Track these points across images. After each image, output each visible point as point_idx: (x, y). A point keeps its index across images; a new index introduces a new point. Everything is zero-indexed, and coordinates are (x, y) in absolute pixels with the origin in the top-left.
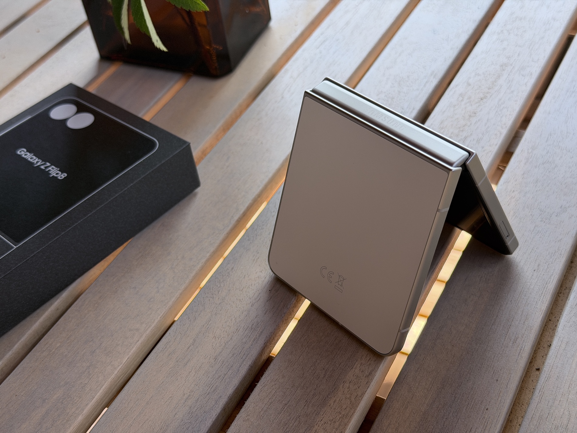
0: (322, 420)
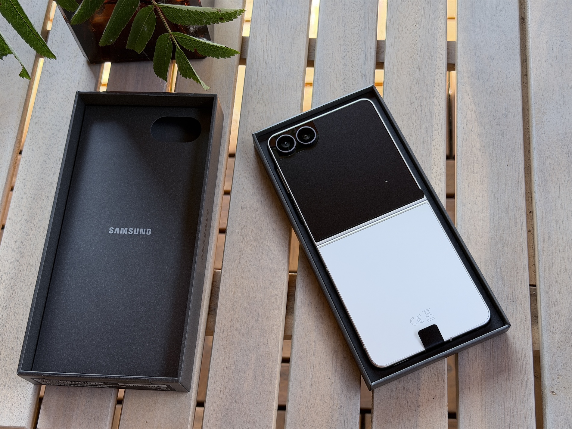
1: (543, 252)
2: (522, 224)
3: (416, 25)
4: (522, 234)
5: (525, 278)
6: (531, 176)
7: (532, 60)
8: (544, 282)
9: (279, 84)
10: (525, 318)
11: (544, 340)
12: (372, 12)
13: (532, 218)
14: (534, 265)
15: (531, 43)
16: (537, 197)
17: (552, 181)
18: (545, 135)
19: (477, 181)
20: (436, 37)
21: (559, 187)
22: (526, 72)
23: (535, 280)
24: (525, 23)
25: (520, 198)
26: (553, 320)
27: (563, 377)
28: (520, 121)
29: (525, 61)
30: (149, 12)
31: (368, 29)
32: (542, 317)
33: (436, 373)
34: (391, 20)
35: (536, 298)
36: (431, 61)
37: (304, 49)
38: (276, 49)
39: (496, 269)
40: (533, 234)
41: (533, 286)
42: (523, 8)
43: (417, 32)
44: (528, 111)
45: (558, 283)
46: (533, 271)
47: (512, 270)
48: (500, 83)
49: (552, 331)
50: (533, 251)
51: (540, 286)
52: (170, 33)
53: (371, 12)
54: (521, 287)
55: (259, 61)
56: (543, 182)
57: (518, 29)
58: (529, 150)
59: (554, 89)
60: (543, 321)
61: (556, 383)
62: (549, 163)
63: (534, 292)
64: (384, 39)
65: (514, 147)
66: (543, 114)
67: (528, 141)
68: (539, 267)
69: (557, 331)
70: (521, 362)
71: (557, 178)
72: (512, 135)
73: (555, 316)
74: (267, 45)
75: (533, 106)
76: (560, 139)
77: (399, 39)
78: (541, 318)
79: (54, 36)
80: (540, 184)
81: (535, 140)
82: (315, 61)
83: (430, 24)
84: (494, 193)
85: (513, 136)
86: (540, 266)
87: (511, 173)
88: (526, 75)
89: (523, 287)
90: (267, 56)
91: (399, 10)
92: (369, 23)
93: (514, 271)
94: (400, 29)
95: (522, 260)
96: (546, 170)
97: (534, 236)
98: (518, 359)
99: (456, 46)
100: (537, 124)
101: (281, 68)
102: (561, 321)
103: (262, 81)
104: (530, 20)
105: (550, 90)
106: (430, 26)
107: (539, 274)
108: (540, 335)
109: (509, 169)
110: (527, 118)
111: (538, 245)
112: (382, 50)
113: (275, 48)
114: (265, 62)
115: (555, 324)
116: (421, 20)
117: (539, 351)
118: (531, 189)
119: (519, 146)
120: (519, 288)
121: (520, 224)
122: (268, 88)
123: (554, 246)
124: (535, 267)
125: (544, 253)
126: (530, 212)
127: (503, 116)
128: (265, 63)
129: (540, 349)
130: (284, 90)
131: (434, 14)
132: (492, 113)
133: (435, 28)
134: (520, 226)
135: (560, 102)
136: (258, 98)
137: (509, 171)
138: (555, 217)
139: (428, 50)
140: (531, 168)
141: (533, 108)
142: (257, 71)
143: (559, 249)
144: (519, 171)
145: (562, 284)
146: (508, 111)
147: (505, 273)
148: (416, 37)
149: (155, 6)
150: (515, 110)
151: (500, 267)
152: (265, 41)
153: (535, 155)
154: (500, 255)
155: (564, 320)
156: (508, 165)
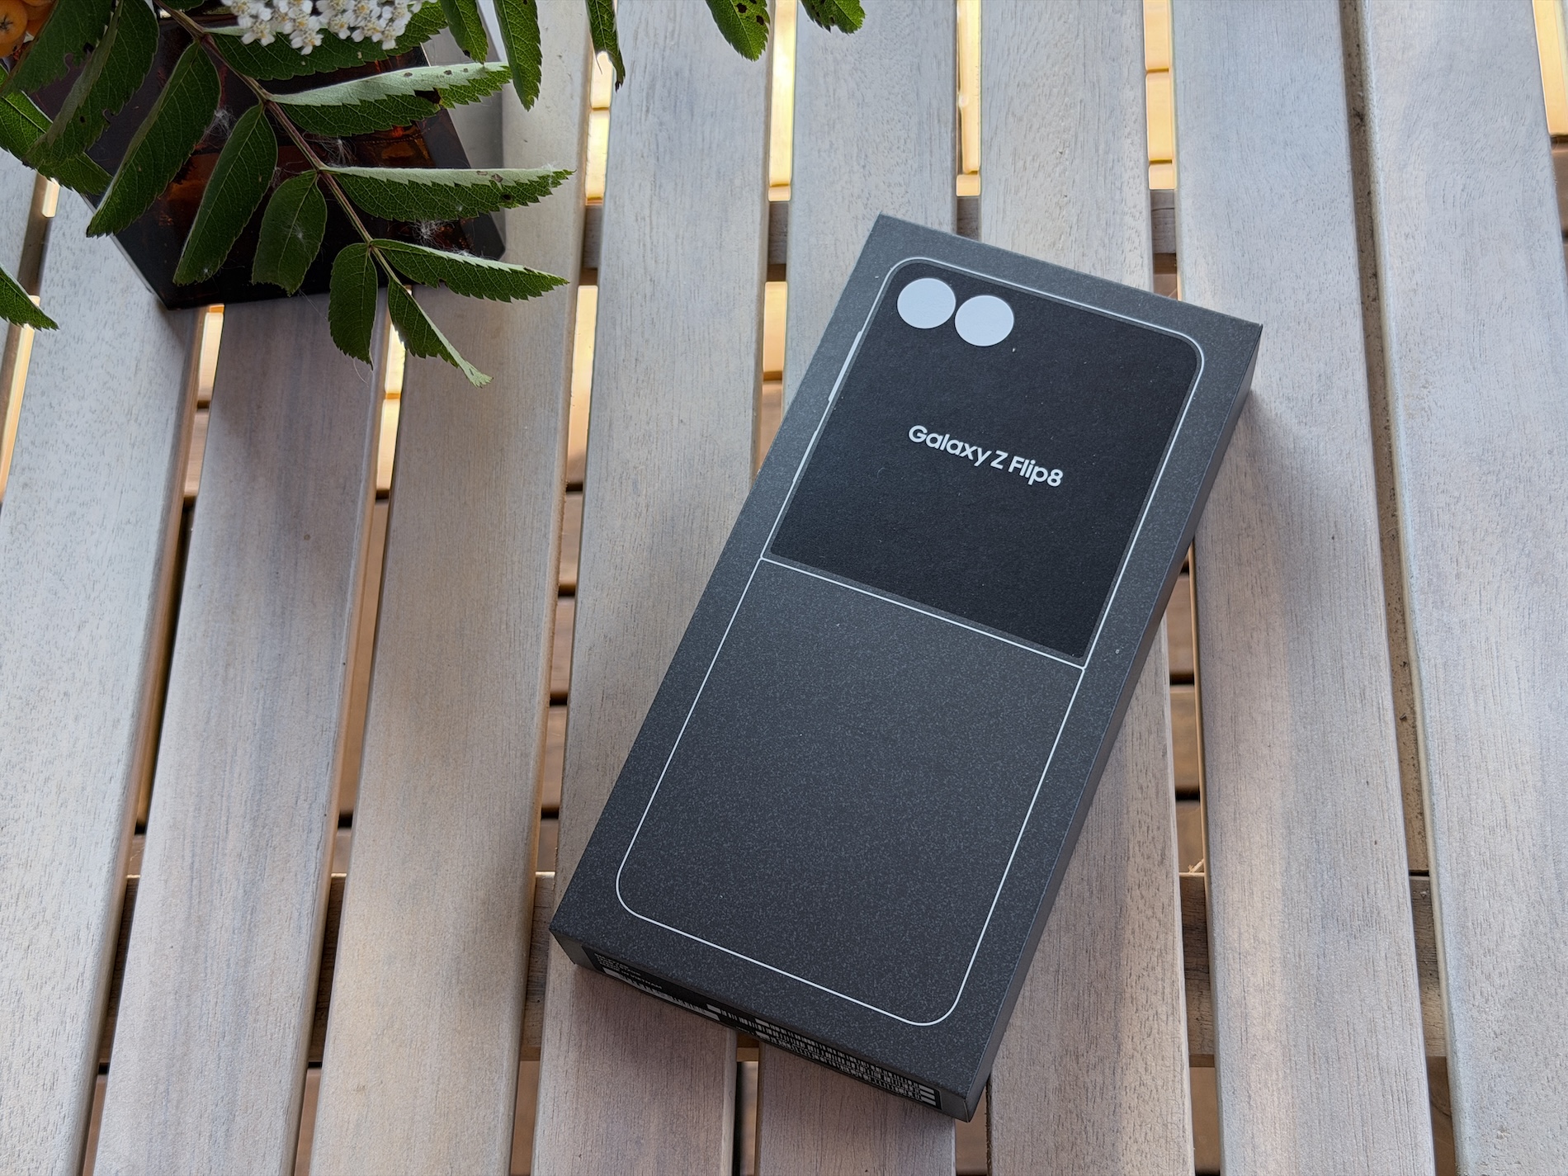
0: (1131, 974)
1: (1442, 780)
2: (1380, 701)
3: (1061, 153)
4: (1381, 732)
5: (1397, 857)
6: (1399, 561)
7: (1386, 233)
8: (1448, 865)
9: (691, 337)
10: (1400, 970)
11: (1456, 1032)
12: (939, 121)
13: (1409, 681)
14: (1422, 814)
15: (1382, 185)
16: (1418, 625)
17: (1458, 576)
18: (1433, 445)
19: (1250, 586)
20: (1118, 184)
21: (1478, 593)
22: (1373, 266)
23: (1426, 857)
24: (1365, 126)
25: (1372, 628)
26: (1479, 972)
27: (1513, 1134)
28: (1362, 411)
29: (1368, 236)
30: (306, 189)
31: (931, 171)
32: (1448, 966)
33: (1163, 1141)
34: (992, 139)
35: (1431, 908)
36: (1107, 252)
37: (757, 235)
38: (680, 241)
39: (1314, 836)
40: (1414, 727)
41: (1419, 873)
42: (1357, 83)
43: (1065, 170)
44: (1384, 376)
45: (1490, 867)
46: (1419, 833)
47: (1359, 834)
48: (1303, 304)
49: (1477, 1004)
50: (1415, 775)
51: (1438, 877)
52: (367, 242)
53: (936, 121)
54: (1386, 883)
55: (633, 276)
56: (1435, 580)
57: (1344, 151)
58: (1393, 489)
59: (1453, 316)
60: (1451, 978)
61: (1493, 1151)
62: (1447, 527)
63: (1424, 893)
64: (978, 194)
65: (1348, 486)
66: (1425, 387)
67: (1388, 464)
68: (1433, 822)
69: (1491, 1003)
70: (1396, 1097)
71: (1471, 567)
72: (1341, 450)
73: (1484, 959)
74: (655, 230)
75: (1396, 365)
76: (1475, 455)
77: (1016, 193)
78: (1446, 968)
79: (64, 234)
80: (1426, 586)
81: (1405, 463)
82: (788, 267)
83: (1102, 147)
84: (1299, 619)
85: (1344, 455)
86: (1436, 820)
87: (1345, 558)
88: (1375, 275)
89: (1392, 882)
90: (656, 261)
91: (1013, 113)
92: (931, 152)
93: (1363, 838)
94: (1020, 164)
95: (1385, 807)
96: (1440, 545)
97: (1415, 733)
98: (1388, 1088)
99: (1176, 201)
100: (1411, 416)
101: (696, 295)
102: (1500, 974)
103: (643, 333)
104: (1377, 121)
105: (1442, 319)
106: (1101, 152)
107: (1435, 842)
108: (1446, 1016)
109: (1338, 549)
110: (1382, 396)
111: (1428, 759)
112: (974, 224)
113: (677, 236)
114: (649, 278)
115: (1483, 985)
116: (1076, 138)
117: (1445, 1060)
118: (1401, 599)
119: (1364, 483)
120: (1380, 885)
121: (1375, 703)
122: (663, 350)
123: (1471, 761)
124: (1423, 820)
125: (1444, 782)
126: (1402, 664)
127: (1315, 397)
128: (651, 280)
129: (1446, 1054)
130: (705, 354)
131: (1110, 117)
132: (1284, 390)
133: (1116, 157)
134: (1375, 709)
135: (1471, 350)
136: (634, 381)
137: (1337, 554)
138: (1473, 679)
139: (1099, 221)
140: (1398, 541)
141: (1397, 370)
142: (629, 305)
143: (1487, 768)
144: (1365, 553)
145: (1500, 868)
146: (1328, 382)
147: (1340, 846)
148: (1065, 187)
149: (321, 172)
150: (1348, 379)
151: (1325, 828)
152: (648, 219)
153: (1408, 505)
154: (1323, 795)
155: (1511, 971)
156: (1333, 538)
